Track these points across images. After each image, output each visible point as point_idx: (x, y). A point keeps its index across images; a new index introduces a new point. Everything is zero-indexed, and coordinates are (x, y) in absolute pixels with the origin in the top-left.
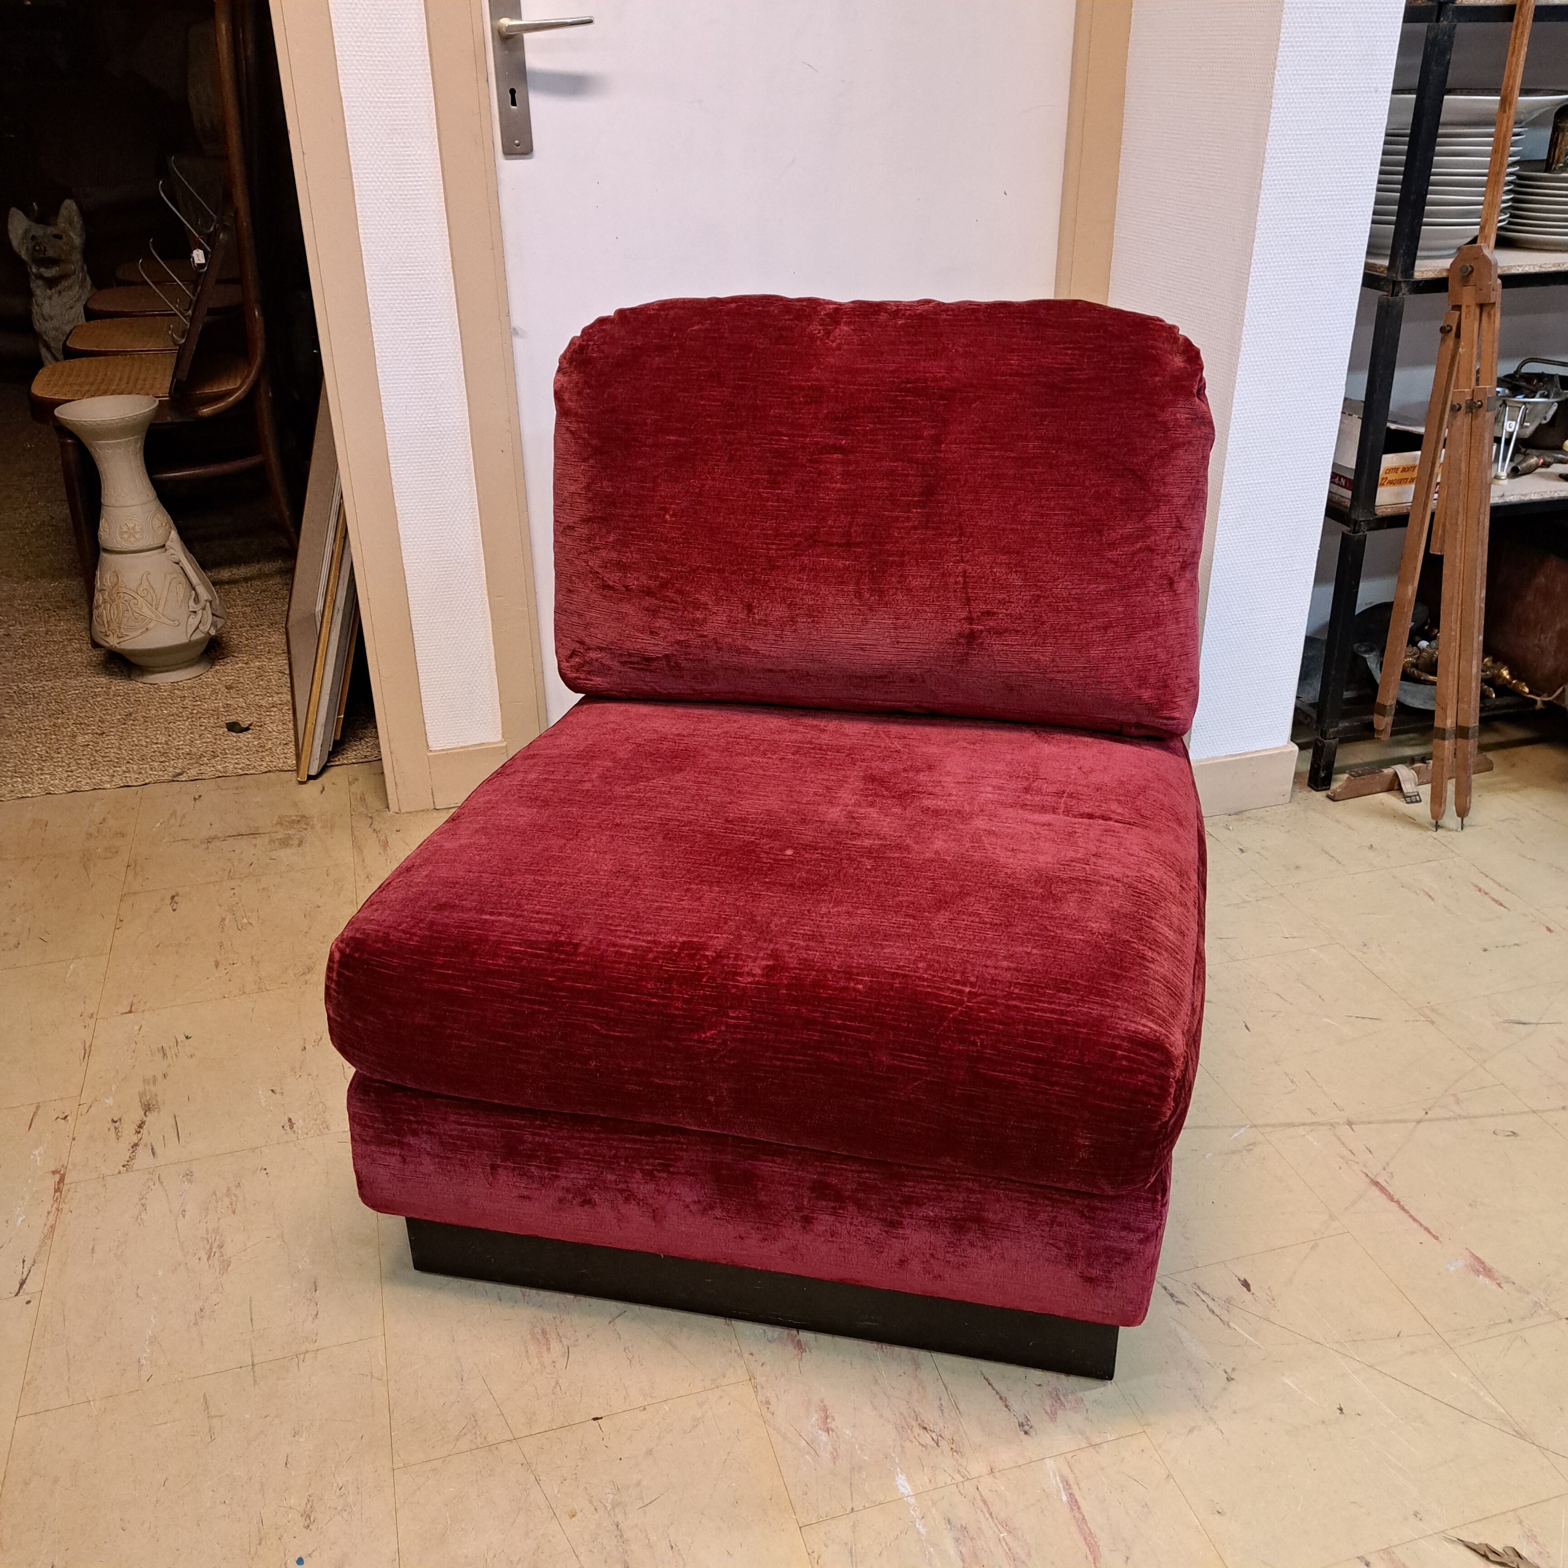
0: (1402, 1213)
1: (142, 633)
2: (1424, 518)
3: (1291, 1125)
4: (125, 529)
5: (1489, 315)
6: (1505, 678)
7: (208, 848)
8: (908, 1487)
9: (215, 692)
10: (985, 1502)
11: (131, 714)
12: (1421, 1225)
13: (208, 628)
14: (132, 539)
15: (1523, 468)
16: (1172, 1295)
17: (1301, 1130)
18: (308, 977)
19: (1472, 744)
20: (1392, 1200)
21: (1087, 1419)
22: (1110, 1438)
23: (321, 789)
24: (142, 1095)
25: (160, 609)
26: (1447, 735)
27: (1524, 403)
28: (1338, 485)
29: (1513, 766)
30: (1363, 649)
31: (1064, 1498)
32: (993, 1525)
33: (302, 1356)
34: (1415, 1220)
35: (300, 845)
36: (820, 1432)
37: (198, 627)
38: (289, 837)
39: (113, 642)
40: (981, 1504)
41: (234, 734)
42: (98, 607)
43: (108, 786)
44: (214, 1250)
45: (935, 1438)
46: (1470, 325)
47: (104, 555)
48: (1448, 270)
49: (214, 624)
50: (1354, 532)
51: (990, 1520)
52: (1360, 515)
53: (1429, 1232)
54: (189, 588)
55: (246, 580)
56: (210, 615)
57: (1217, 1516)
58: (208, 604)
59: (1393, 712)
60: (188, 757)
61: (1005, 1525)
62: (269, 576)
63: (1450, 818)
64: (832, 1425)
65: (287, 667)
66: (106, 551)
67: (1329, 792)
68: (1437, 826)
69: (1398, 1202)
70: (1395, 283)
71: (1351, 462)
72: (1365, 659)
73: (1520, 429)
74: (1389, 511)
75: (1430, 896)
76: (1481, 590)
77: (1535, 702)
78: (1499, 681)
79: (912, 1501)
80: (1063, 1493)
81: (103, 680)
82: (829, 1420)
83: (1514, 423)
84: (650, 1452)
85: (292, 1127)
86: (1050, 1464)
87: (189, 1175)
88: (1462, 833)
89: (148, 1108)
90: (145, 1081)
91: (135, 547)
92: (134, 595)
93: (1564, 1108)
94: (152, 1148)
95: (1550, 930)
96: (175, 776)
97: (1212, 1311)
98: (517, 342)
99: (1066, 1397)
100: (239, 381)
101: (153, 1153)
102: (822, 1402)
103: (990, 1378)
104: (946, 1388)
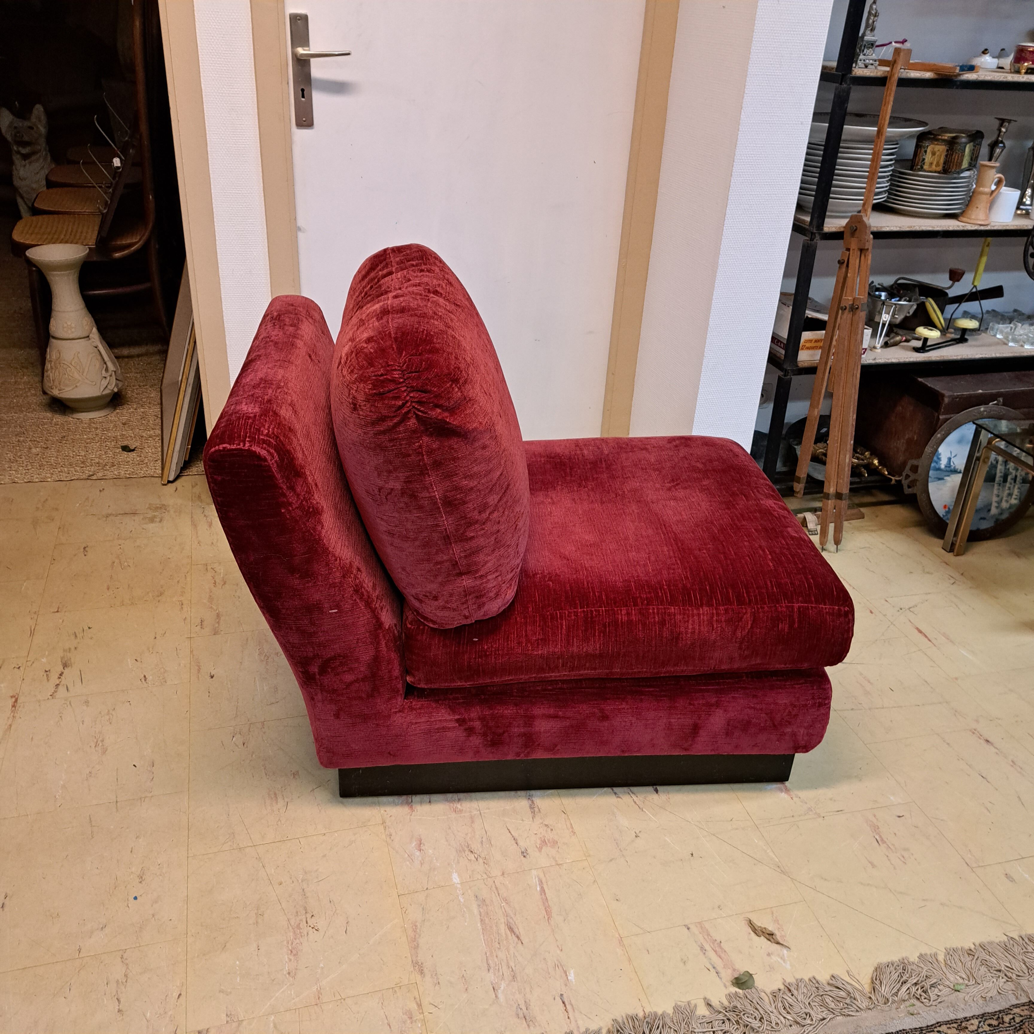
1: (74, 388)
2: (825, 369)
4: (65, 325)
5: (865, 256)
6: (875, 465)
7: (106, 520)
8: (458, 880)
9: (115, 426)
10: (496, 888)
11: (64, 437)
13: (113, 387)
14: (69, 332)
15: (891, 343)
16: (616, 793)
18: (160, 598)
19: (844, 504)
21: (558, 851)
22: (568, 861)
23: (175, 489)
24: (62, 658)
25: (85, 374)
26: (830, 497)
27: (895, 304)
28: (780, 347)
29: (877, 516)
30: (795, 443)
31: (538, 889)
32: (499, 899)
33: (143, 799)
35: (160, 521)
36: (416, 850)
37: (107, 386)
38: (155, 517)
39: (56, 392)
41: (126, 453)
42: (47, 371)
43: (49, 480)
44: (98, 742)
45: (476, 856)
46: (854, 261)
47: (52, 340)
48: (844, 227)
49: (117, 385)
50: (785, 376)
51: (498, 897)
52: (787, 366)
54: (102, 363)
55: (139, 356)
56: (114, 380)
57: (616, 901)
58: (114, 373)
59: (805, 482)
60: (97, 465)
61: (505, 900)
62: (153, 354)
63: (831, 545)
64: (423, 848)
65: (160, 413)
66: (54, 338)
68: (823, 549)
70: (813, 234)
71: (784, 334)
72: (795, 449)
73: (891, 319)
74: (806, 365)
76: (853, 414)
77: (891, 480)
78: (873, 467)
79: (459, 886)
80: (538, 887)
81: (49, 415)
83: (887, 315)
84: (324, 856)
85: (145, 680)
86: (534, 872)
87: (87, 702)
88: (837, 554)
89: (65, 665)
90: (64, 651)
91: (71, 336)
92: (70, 366)
93: (852, 709)
94: (67, 687)
95: (871, 612)
96: (89, 476)
97: (635, 803)
98: (301, 235)
99: (549, 841)
100: (138, 238)
101: (67, 690)
102: (420, 836)
103: (510, 829)
104: (486, 833)
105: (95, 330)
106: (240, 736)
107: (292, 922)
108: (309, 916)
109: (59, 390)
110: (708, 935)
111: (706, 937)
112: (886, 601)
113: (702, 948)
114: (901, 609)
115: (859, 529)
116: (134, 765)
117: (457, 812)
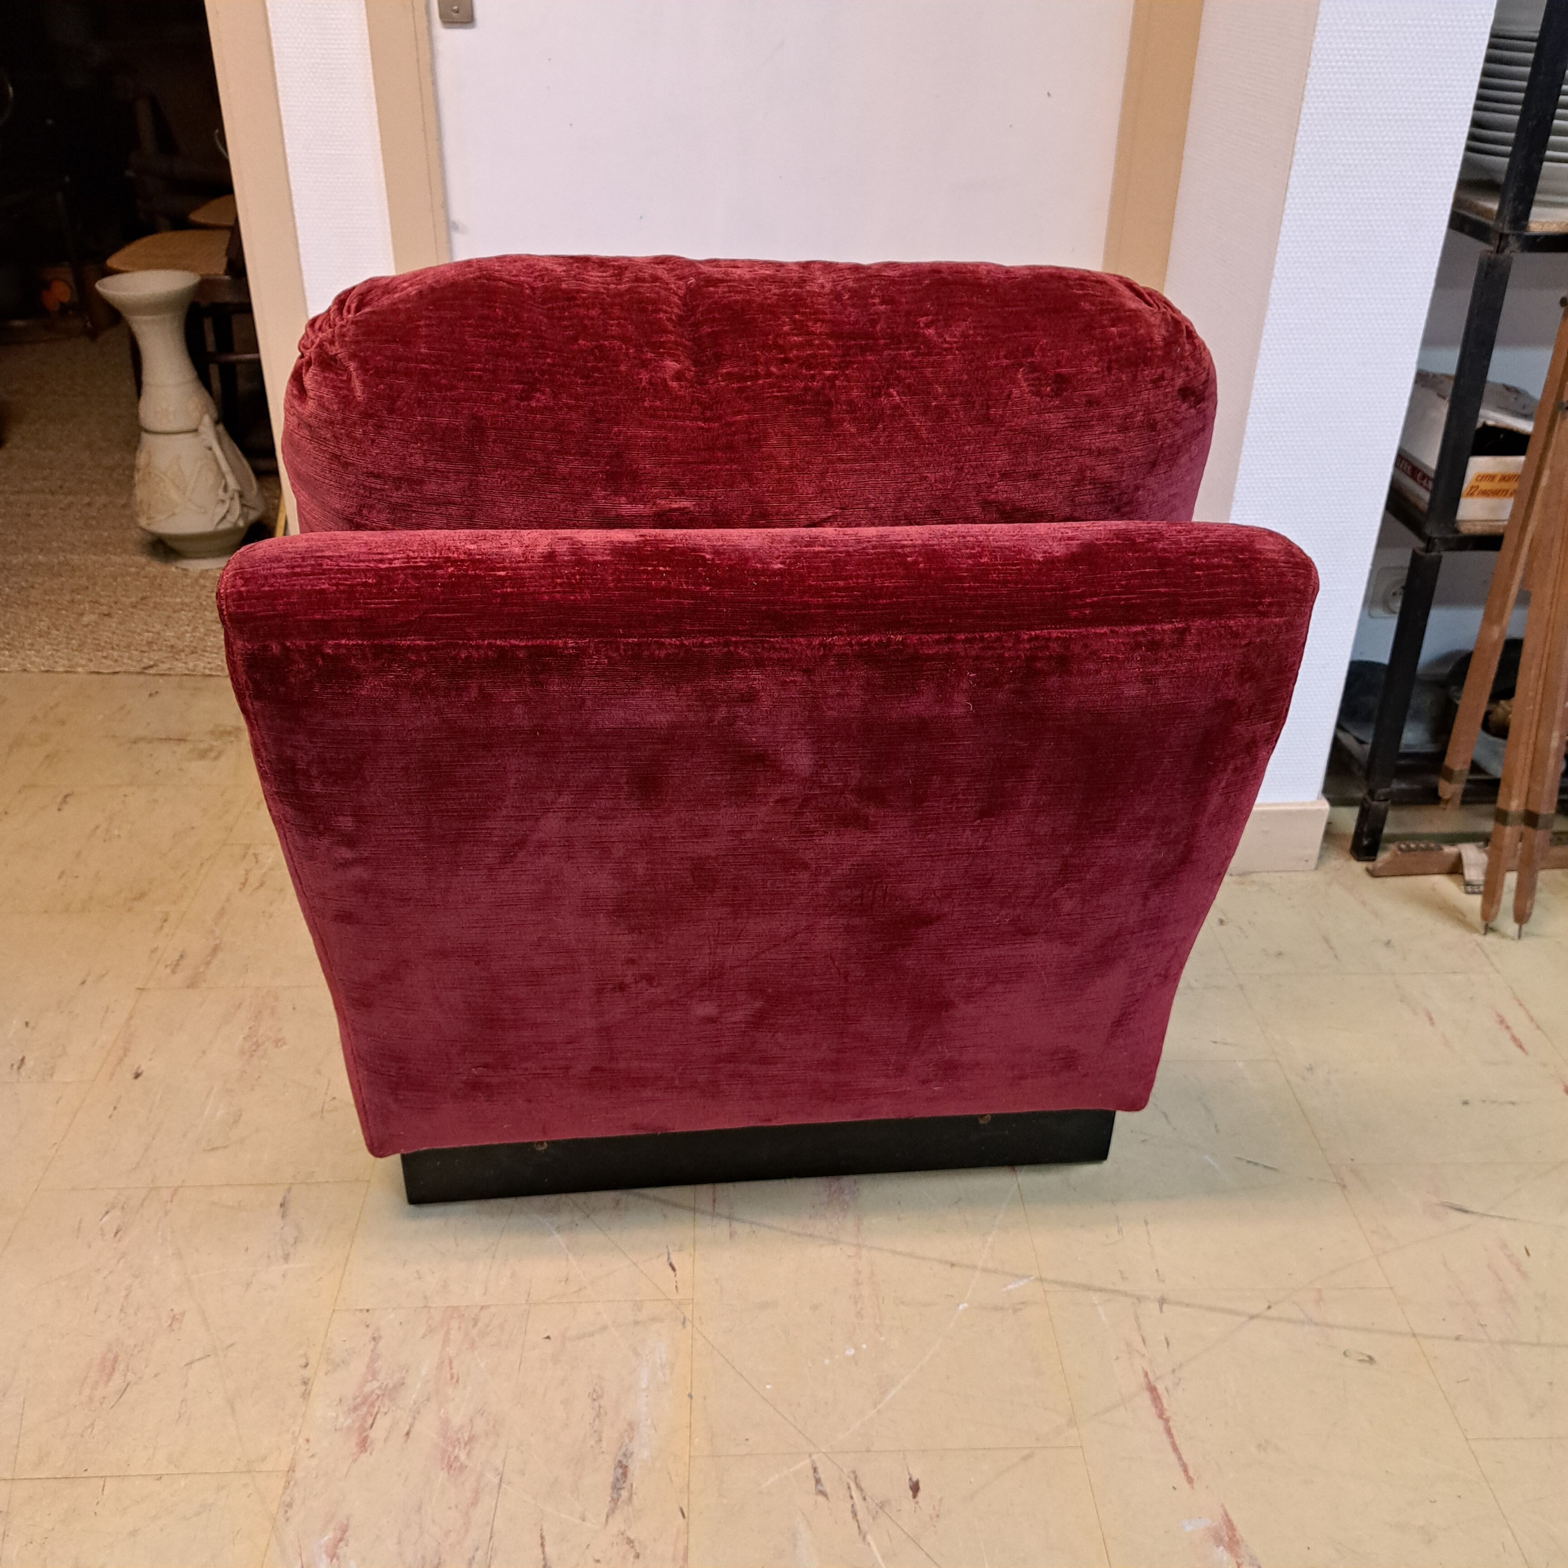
0: (1164, 1437)
2: (1521, 541)
3: (1088, 1288)
4: (160, 409)
7: (130, 749)
11: (146, 598)
12: (1180, 1458)
13: (236, 519)
14: (166, 421)
16: (818, 1481)
17: (1095, 1298)
18: (135, 903)
19: (1540, 836)
20: (1161, 1414)
25: (188, 494)
26: (1510, 819)
28: (1419, 484)
34: (1176, 1449)
37: (225, 516)
43: (81, 670)
49: (243, 516)
50: (1427, 550)
52: (1435, 532)
53: (1186, 1471)
54: (220, 475)
56: (240, 507)
58: (237, 494)
59: (1465, 779)
63: (1506, 922)
64: (341, 1550)
66: (147, 431)
67: (1370, 865)
68: (1488, 929)
69: (1167, 1421)
70: (1504, 238)
71: (1429, 456)
74: (1478, 529)
75: (1431, 1018)
82: (341, 1544)
84: (134, 1533)
85: (20, 1067)
88: (1520, 942)
91: (168, 429)
92: (165, 478)
93: (1458, 1338)
95: (1566, 1090)
97: (855, 1514)
98: (456, 236)
102: (348, 1520)
103: (546, 1537)
104: (491, 1537)
105: (207, 420)
106: (119, 1213)
109: (148, 518)
117: (452, 1472)
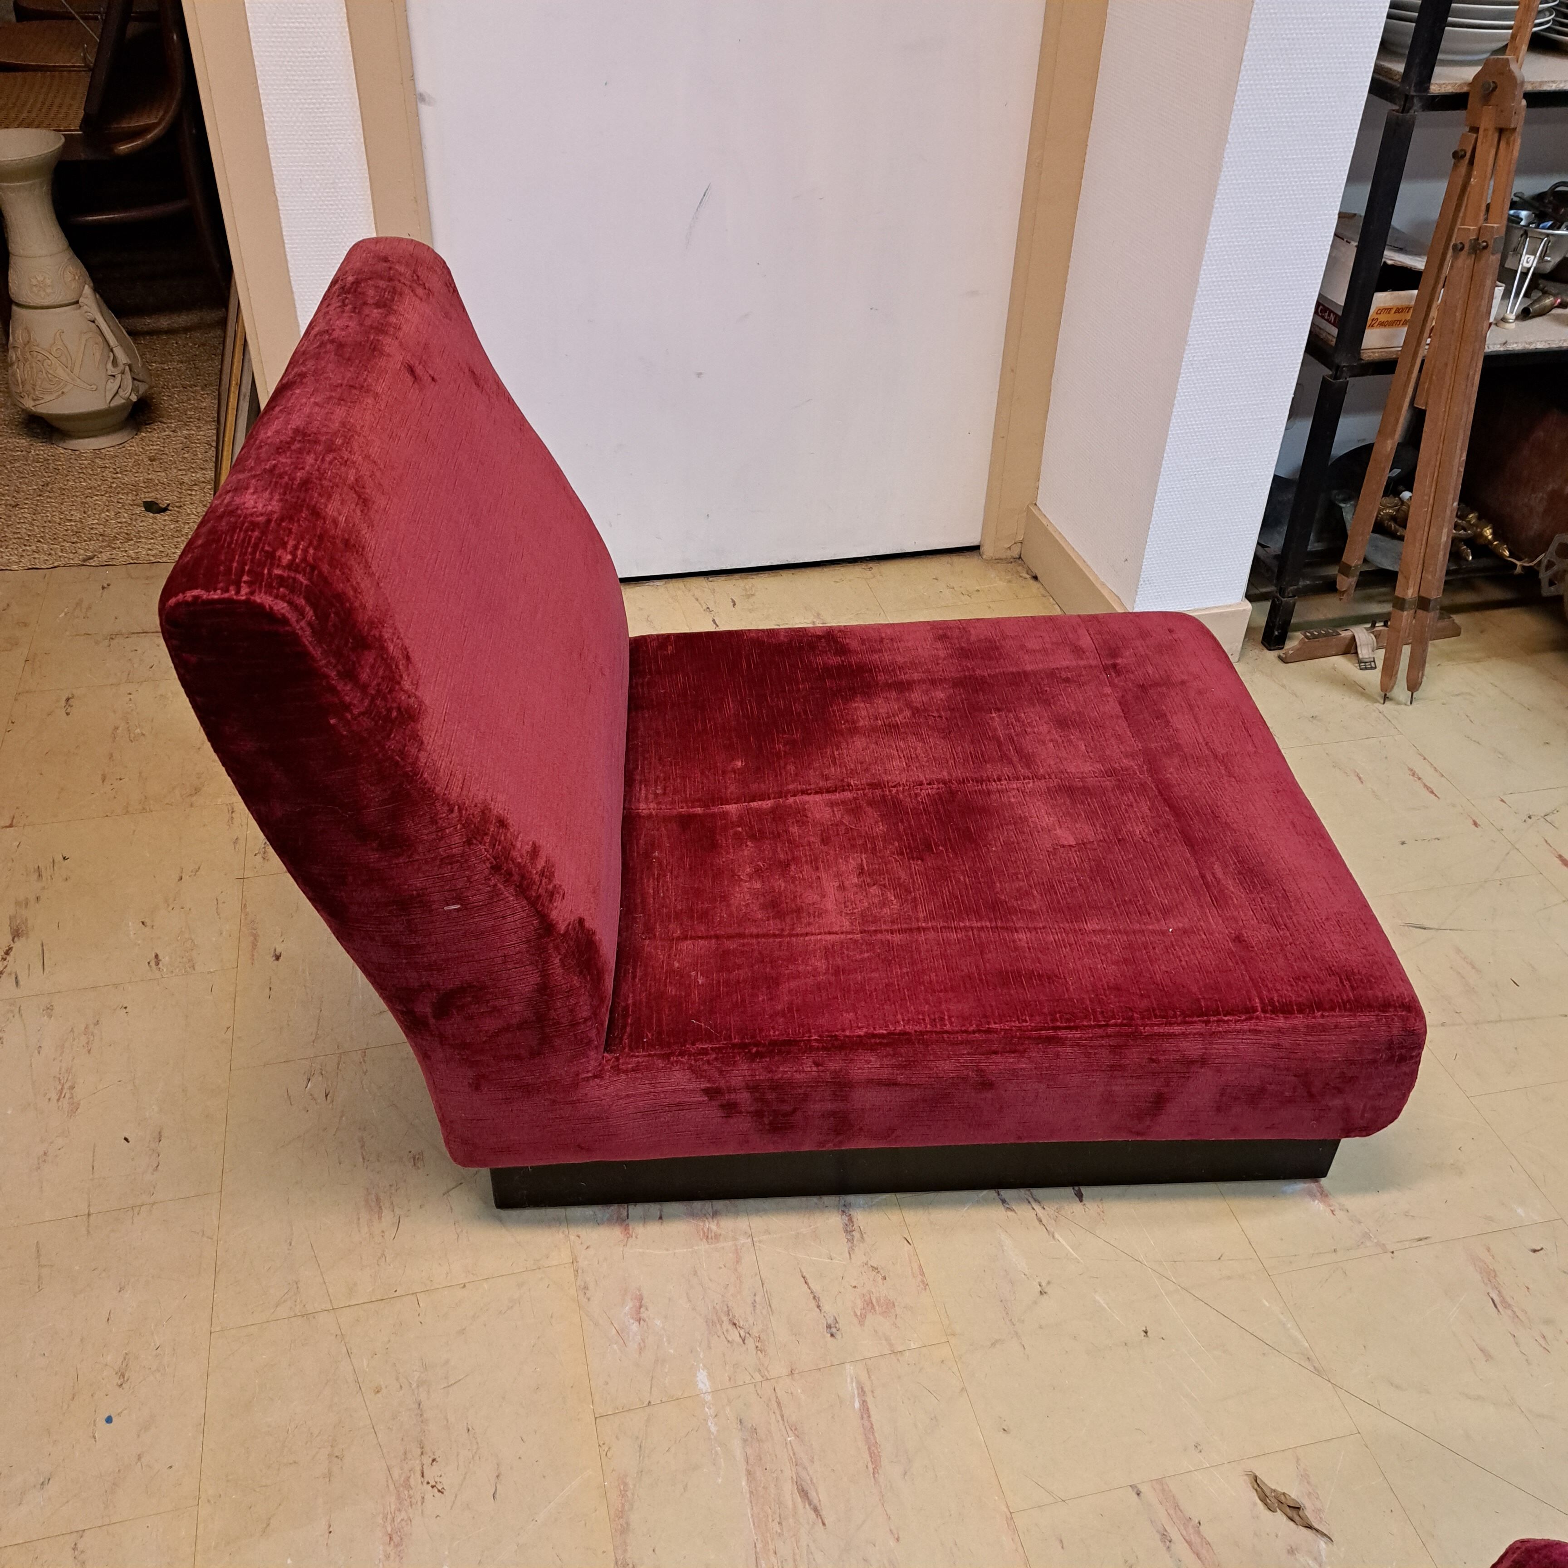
1: (59, 396)
2: (1413, 365)
4: (34, 282)
5: (1508, 143)
6: (1487, 537)
7: (110, 645)
8: (708, 1384)
9: (137, 463)
10: (779, 1404)
11: (48, 485)
13: (129, 394)
14: (42, 294)
15: (1535, 311)
16: (1004, 1201)
18: (194, 798)
19: (1431, 615)
21: (895, 1324)
22: (913, 1346)
24: (11, 918)
25: (76, 371)
26: (1406, 604)
27: (1548, 235)
28: (1327, 320)
29: (1483, 632)
30: (1341, 497)
31: (857, 1405)
32: (783, 1429)
33: (138, 1209)
36: (632, 1321)
37: (117, 392)
39: (29, 404)
40: (775, 1405)
41: (151, 515)
42: (12, 364)
43: (15, 567)
44: (64, 1091)
45: (743, 1334)
46: (1486, 152)
47: (16, 310)
48: (1470, 84)
49: (135, 389)
50: (1336, 378)
51: (781, 1422)
52: (1343, 360)
54: (107, 349)
55: (186, 330)
56: (130, 381)
57: (1002, 1434)
58: (127, 368)
59: (1358, 572)
60: (100, 539)
61: (794, 1428)
62: (207, 327)
63: (1400, 691)
64: (644, 1314)
66: (19, 305)
67: (1281, 653)
68: (1386, 698)
70: (1408, 98)
71: (1339, 298)
72: (1341, 508)
73: (1538, 263)
74: (1376, 356)
75: (1360, 778)
76: (1461, 450)
77: (1516, 565)
78: (1481, 541)
79: (708, 1398)
80: (857, 1400)
81: (24, 442)
82: (642, 1310)
83: (1532, 257)
84: (462, 1331)
85: (157, 964)
86: (849, 1369)
87: (49, 1009)
88: (1411, 707)
89: (16, 934)
90: (18, 903)
91: (46, 303)
92: (48, 355)
93: (1443, 1024)
94: (16, 978)
95: (1475, 824)
96: (84, 560)
97: (1040, 1221)
98: (425, 111)
99: (878, 1301)
100: (161, 113)
101: (17, 983)
102: (639, 1290)
103: (807, 1276)
104: (763, 1284)
105: (88, 290)
106: (320, 1078)
107: (396, 1472)
108: (427, 1460)
109: (34, 400)
110: (1177, 1506)
111: (1172, 1512)
112: (1502, 801)
113: (1165, 1537)
114: (1530, 817)
115: (1450, 656)
116: (126, 1139)
117: (710, 1241)
